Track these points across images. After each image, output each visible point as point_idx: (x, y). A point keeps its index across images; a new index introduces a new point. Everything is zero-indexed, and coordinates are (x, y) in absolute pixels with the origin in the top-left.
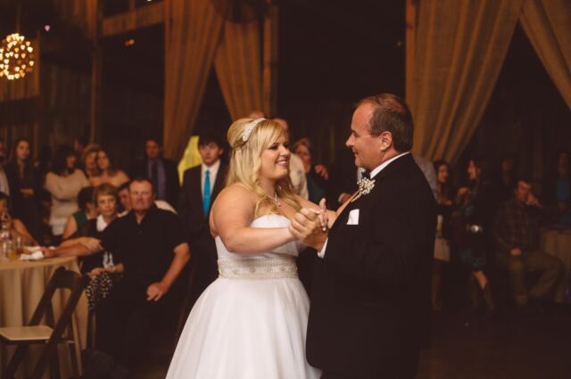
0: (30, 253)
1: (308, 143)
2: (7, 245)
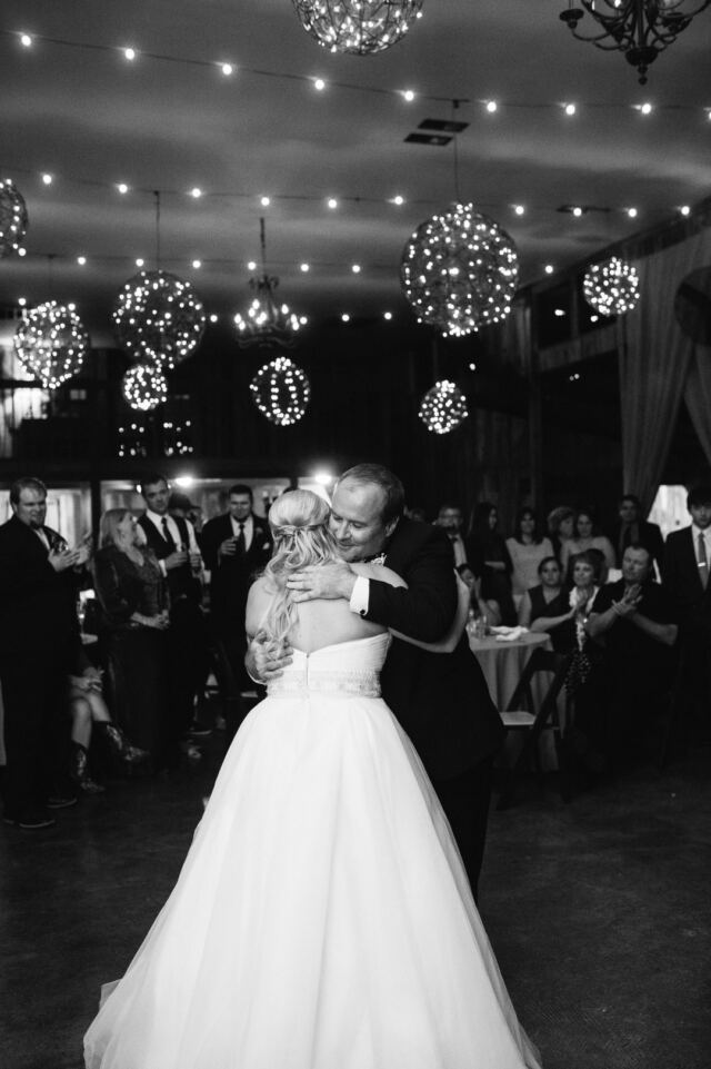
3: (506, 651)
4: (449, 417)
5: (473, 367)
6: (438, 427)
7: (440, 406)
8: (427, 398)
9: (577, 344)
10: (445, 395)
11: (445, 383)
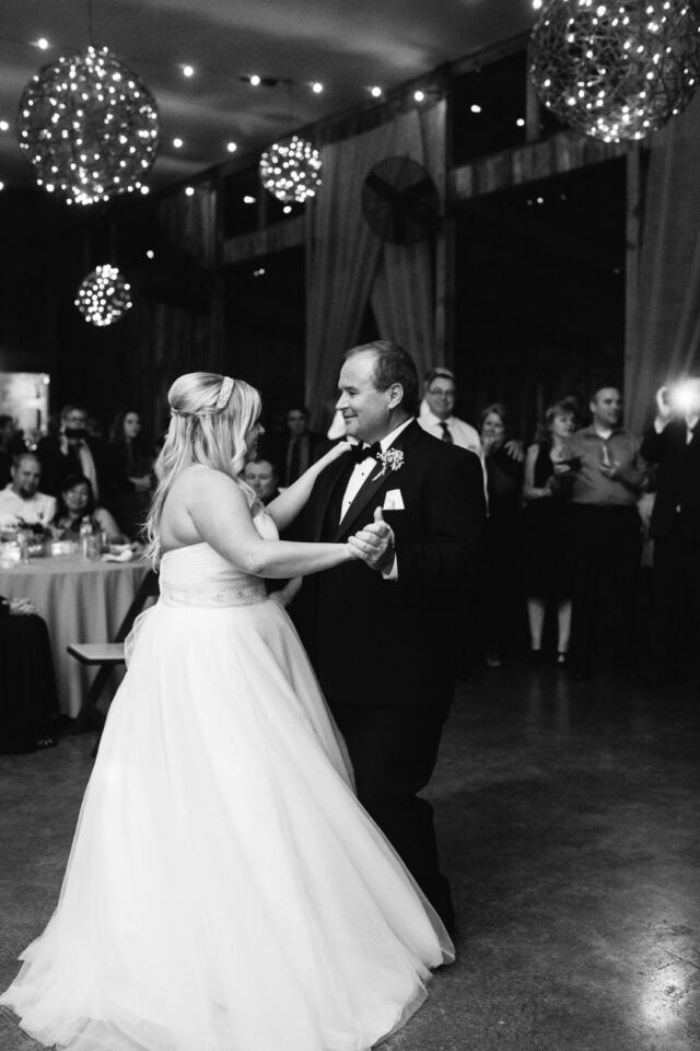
0: (118, 554)
1: (500, 411)
2: (88, 543)
3: (118, 573)
4: (110, 308)
5: (150, 254)
6: (97, 318)
7: (101, 294)
8: (85, 284)
9: (264, 235)
10: (106, 282)
11: (107, 267)
